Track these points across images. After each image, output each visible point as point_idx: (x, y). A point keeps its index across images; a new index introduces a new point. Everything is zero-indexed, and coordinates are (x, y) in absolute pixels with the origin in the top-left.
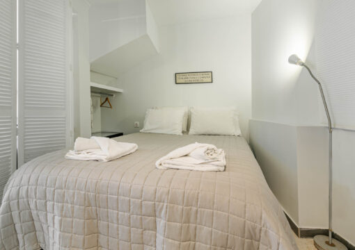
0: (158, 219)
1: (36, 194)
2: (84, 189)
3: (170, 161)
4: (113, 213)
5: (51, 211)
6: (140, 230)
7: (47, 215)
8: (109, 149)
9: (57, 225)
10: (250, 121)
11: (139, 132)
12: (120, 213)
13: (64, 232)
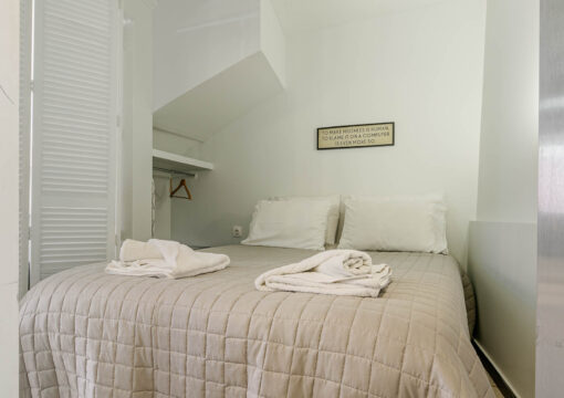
0: (250, 368)
1: (59, 325)
2: (133, 318)
3: (281, 278)
4: (178, 357)
5: (82, 353)
6: (220, 386)
7: (75, 359)
8: (177, 258)
9: (90, 375)
10: (472, 223)
11: (239, 243)
12: (189, 357)
13: (101, 384)
